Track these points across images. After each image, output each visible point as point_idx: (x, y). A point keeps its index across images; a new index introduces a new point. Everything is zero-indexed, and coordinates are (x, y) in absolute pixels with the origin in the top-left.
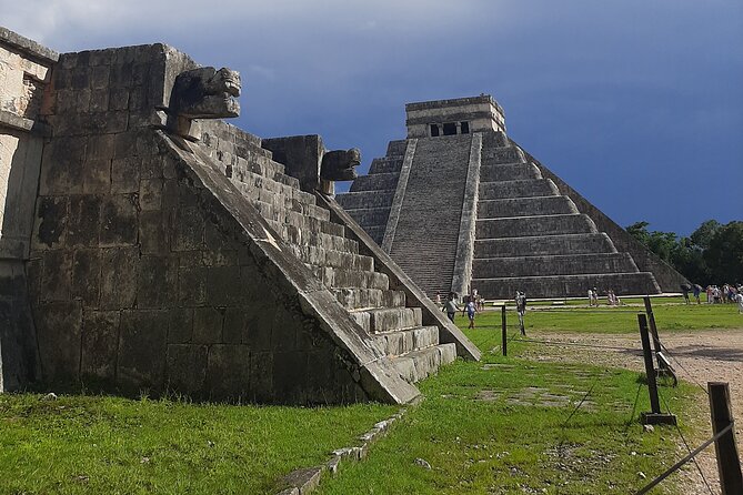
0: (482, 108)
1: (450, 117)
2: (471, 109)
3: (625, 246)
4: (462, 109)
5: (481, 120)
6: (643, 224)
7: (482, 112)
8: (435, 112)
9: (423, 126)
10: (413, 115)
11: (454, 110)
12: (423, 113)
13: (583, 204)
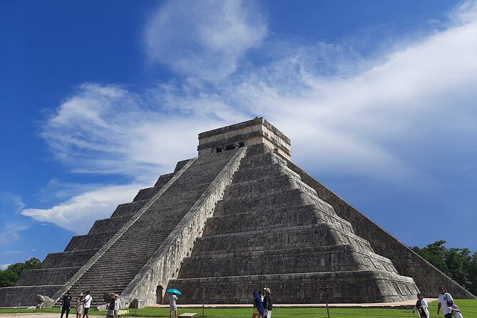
0: (255, 128)
1: (230, 140)
2: (247, 131)
3: (384, 246)
4: (240, 132)
5: (254, 139)
6: (441, 242)
7: (255, 132)
8: (220, 137)
9: (210, 149)
10: (204, 141)
11: (234, 133)
12: (211, 140)
13: (341, 206)
